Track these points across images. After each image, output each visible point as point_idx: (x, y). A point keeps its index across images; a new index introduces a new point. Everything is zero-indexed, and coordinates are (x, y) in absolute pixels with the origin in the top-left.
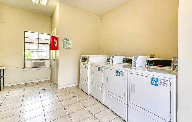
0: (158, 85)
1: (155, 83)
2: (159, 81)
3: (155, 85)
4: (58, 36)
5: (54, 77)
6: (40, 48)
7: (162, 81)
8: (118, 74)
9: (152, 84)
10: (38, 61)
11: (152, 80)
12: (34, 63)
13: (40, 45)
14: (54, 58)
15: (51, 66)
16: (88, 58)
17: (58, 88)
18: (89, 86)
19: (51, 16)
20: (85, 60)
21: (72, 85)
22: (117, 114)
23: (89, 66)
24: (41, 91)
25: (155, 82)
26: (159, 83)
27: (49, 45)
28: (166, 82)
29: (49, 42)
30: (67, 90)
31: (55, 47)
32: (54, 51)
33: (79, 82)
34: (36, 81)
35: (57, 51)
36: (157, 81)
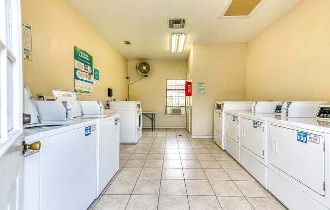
0: (306, 142)
1: (302, 139)
2: (308, 137)
3: (302, 141)
4: (191, 81)
5: (188, 126)
6: (177, 95)
7: (312, 136)
8: (256, 125)
9: (298, 140)
10: (176, 108)
11: (298, 135)
12: (173, 109)
13: (177, 91)
14: (188, 105)
15: (186, 114)
16: (223, 104)
17: (192, 137)
18: (223, 139)
19: (186, 60)
20: (219, 107)
21: (206, 137)
22: (255, 177)
23: (223, 114)
24: (178, 136)
25: (302, 137)
26: (308, 139)
27: (184, 91)
28: (318, 138)
29: (184, 88)
30: (200, 141)
31: (189, 93)
32: (188, 97)
33: (213, 135)
34: (174, 127)
35: (191, 97)
36: (306, 136)
